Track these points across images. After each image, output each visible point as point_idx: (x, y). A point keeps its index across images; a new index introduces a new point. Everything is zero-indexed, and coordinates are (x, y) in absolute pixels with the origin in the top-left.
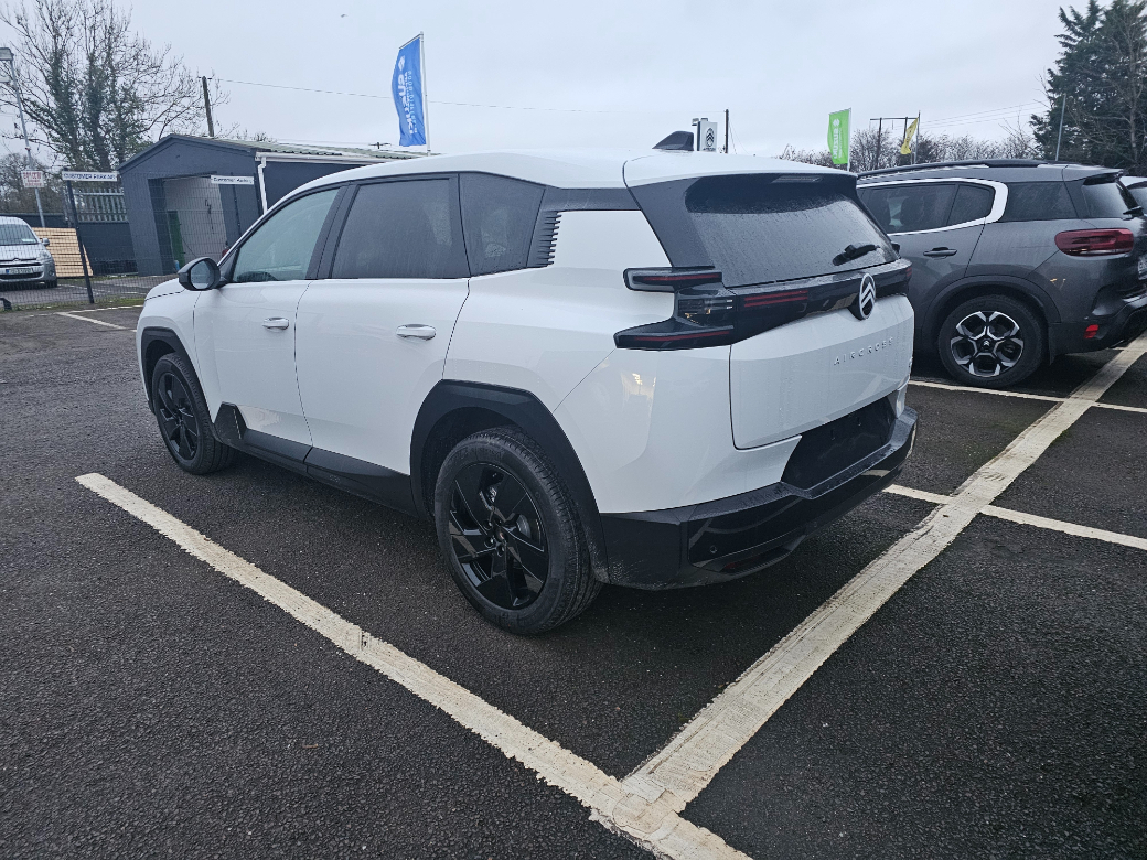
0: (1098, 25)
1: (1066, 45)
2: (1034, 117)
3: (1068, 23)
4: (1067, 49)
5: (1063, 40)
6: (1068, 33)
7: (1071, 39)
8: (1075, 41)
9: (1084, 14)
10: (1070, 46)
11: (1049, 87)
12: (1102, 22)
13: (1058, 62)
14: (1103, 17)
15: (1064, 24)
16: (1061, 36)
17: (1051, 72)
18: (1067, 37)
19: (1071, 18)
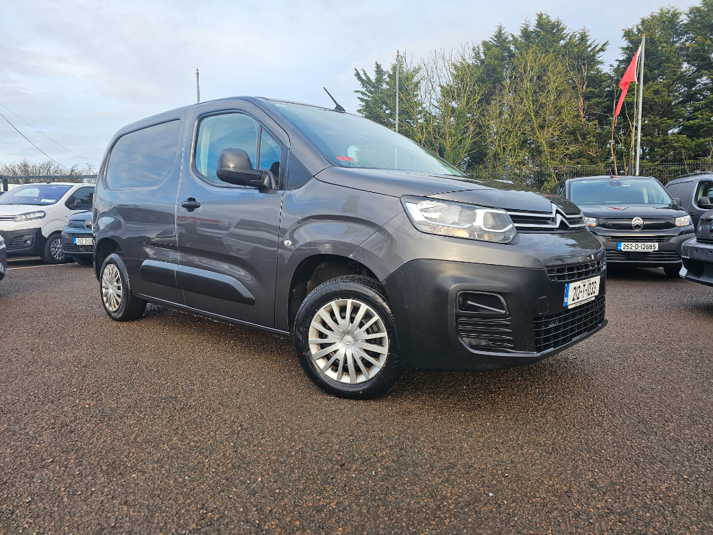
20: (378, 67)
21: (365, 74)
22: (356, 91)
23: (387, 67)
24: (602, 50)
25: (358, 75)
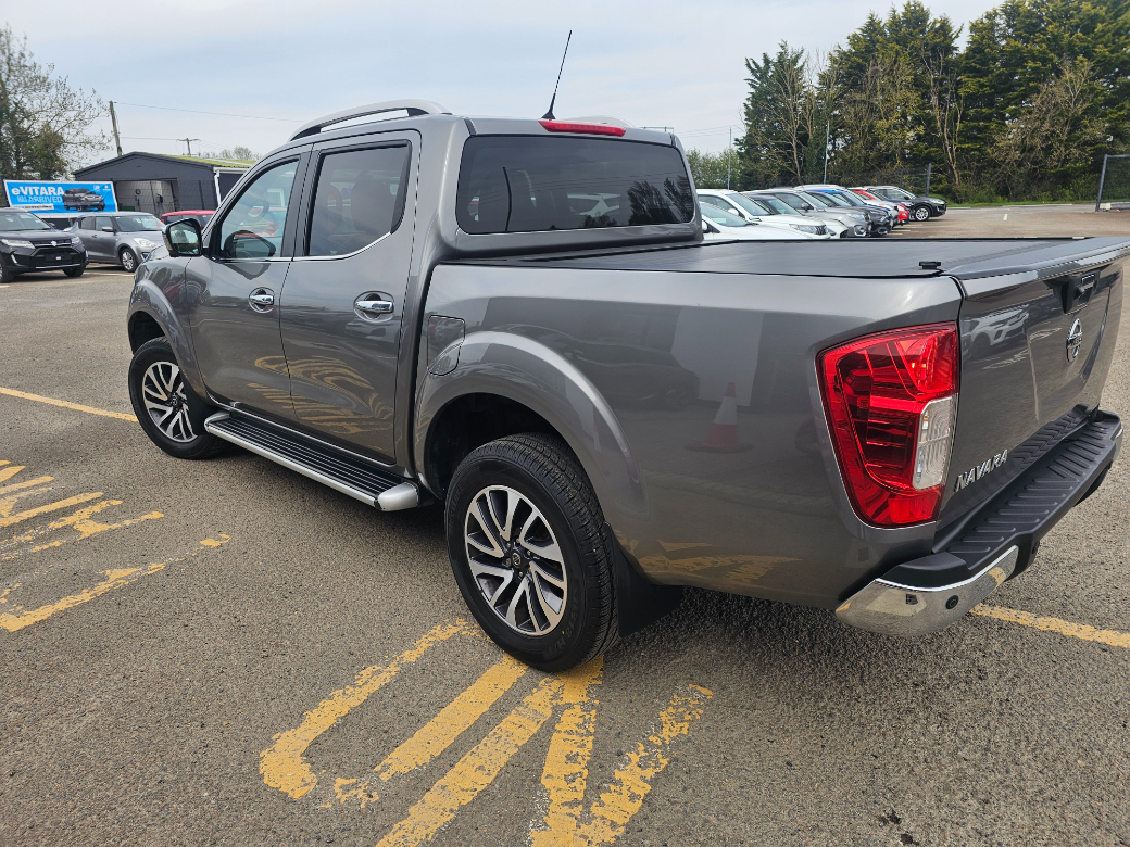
0: (770, 74)
1: (753, 87)
2: (736, 140)
3: (752, 71)
4: (753, 91)
6: (753, 78)
9: (762, 64)
13: (748, 99)
14: (773, 68)
17: (746, 105)
19: (753, 66)
20: (765, 55)
21: (754, 62)
23: (774, 57)
24: (957, 36)
25: (748, 66)
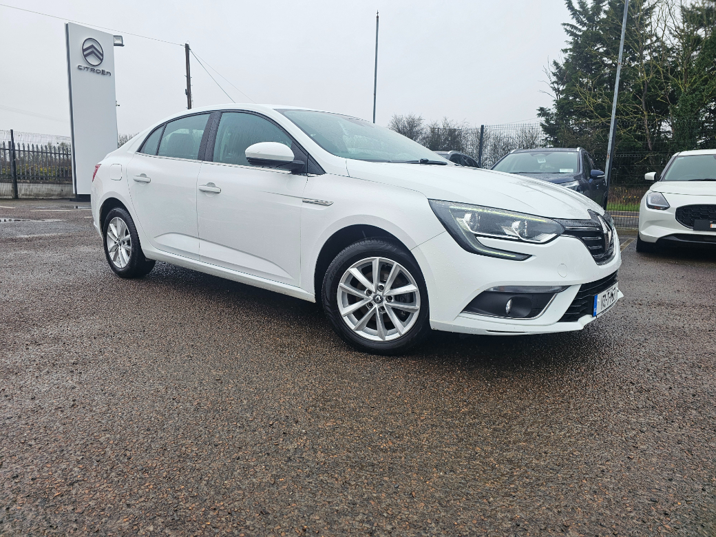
5: (569, 28)
7: (576, 28)
8: (580, 30)
10: (576, 35)
11: (554, 79)
12: (605, 12)
15: (569, 12)
16: (568, 25)
18: (572, 26)
22: (564, 24)
